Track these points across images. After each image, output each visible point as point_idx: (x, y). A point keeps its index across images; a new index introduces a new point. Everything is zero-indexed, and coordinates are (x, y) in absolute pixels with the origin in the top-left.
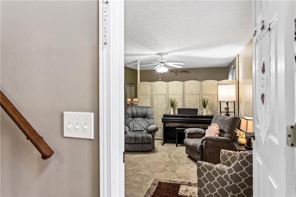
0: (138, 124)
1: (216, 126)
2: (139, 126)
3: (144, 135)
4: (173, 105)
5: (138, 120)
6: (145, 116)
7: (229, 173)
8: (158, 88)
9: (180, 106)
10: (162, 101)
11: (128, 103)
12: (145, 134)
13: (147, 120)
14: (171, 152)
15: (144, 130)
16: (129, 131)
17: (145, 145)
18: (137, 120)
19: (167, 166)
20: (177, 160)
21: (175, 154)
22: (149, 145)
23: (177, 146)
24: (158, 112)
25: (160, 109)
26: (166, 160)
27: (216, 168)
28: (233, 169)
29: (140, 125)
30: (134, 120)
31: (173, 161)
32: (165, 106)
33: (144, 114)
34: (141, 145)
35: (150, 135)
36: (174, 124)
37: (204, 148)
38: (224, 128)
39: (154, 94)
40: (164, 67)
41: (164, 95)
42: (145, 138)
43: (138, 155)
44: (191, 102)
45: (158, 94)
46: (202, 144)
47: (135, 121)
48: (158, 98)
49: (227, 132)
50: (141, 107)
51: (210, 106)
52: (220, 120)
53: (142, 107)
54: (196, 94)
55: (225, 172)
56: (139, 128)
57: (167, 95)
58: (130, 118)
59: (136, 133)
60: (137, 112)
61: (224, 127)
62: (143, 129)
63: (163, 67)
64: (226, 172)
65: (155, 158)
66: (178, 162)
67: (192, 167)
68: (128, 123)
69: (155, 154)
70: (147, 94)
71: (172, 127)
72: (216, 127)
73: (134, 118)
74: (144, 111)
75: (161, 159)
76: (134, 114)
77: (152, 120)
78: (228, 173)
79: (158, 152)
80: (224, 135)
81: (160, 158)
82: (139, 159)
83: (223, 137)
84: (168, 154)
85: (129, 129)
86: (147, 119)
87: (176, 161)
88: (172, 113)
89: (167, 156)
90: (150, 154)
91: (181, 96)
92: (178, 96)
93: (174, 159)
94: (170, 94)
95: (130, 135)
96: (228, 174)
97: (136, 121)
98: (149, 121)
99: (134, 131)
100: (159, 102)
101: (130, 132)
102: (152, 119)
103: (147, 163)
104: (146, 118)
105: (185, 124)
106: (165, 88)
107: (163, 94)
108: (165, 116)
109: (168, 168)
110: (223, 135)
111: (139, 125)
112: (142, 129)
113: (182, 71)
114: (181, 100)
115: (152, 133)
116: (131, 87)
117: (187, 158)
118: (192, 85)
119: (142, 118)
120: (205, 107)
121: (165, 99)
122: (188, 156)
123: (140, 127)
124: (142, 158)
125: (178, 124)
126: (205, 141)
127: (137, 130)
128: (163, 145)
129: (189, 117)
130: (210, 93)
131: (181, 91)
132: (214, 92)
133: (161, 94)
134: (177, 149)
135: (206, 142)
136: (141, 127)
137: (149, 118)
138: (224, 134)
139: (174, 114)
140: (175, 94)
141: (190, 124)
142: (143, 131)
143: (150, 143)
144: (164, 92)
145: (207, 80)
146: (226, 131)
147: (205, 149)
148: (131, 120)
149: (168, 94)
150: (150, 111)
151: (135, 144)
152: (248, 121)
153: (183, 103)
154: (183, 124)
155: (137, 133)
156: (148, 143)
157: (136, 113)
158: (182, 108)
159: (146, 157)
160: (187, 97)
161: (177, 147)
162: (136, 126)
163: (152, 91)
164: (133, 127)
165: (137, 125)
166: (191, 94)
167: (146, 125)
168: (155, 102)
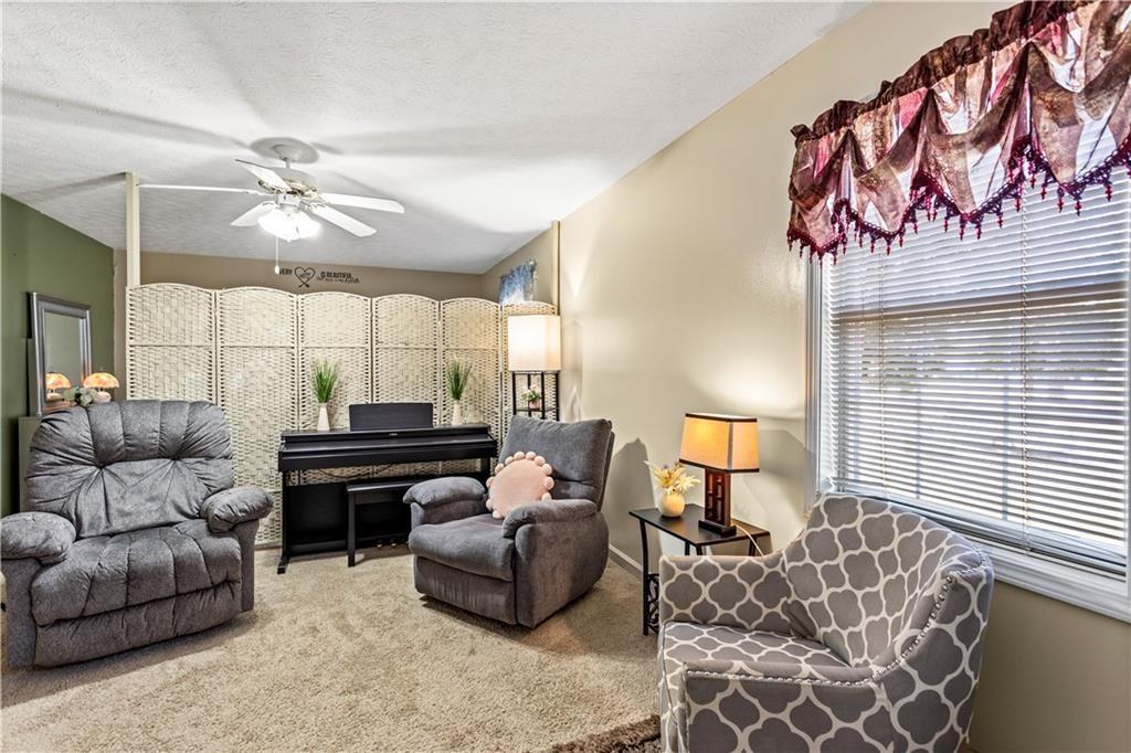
0: (140, 492)
1: (533, 459)
2: (149, 504)
3: (190, 547)
4: (325, 391)
5: (138, 472)
6: (180, 450)
7: (893, 701)
8: (252, 319)
9: (354, 393)
10: (272, 375)
11: (49, 396)
12: (193, 543)
13: (199, 466)
14: (339, 601)
15: (180, 518)
16: (78, 538)
17: (199, 603)
18: (132, 474)
19: (357, 688)
20: (388, 635)
21: (363, 607)
22: (224, 593)
23: (352, 563)
24: (249, 426)
25: (261, 412)
26: (336, 651)
27: (815, 688)
28: (914, 673)
29: (152, 499)
30: (111, 473)
31: (372, 647)
32: (285, 397)
33: (175, 439)
34: (170, 605)
35: (231, 544)
36: (327, 471)
37: (523, 557)
38: (564, 465)
39: (227, 344)
40: (302, 213)
41: (279, 351)
42: (196, 567)
43: (156, 668)
44: (401, 378)
45: (251, 344)
46: (510, 541)
47: (121, 481)
48: (251, 364)
49: (577, 479)
50: (158, 407)
51: (472, 392)
52: (543, 438)
53: (164, 403)
54: (423, 346)
55: (874, 699)
56: (150, 512)
57: (295, 351)
58: (76, 467)
59: (134, 545)
60: (135, 429)
61: (567, 461)
62: (174, 516)
63: (297, 212)
64: (878, 696)
65: (266, 657)
66: (396, 644)
67: (473, 652)
68: (69, 496)
69: (259, 636)
70: (187, 342)
71: (321, 484)
72: (533, 462)
73: (110, 463)
74: (177, 424)
75: (304, 653)
76: (114, 442)
77: (228, 464)
78: (889, 698)
79: (270, 616)
80: (570, 491)
81: (297, 649)
82: (165, 696)
83: (568, 497)
84: (332, 616)
85: (73, 530)
86: (192, 460)
87: (386, 643)
88: (323, 427)
89: (329, 628)
90: (229, 644)
91: (361, 356)
92: (345, 356)
93: (370, 635)
94: (311, 345)
95: (89, 566)
96: (887, 704)
97: (125, 478)
98: (211, 470)
99: (112, 535)
100: (253, 380)
101: (83, 545)
102: (226, 457)
103: (229, 711)
104: (190, 457)
105: (376, 468)
106: (288, 319)
107: (278, 344)
108: (290, 440)
109: (367, 703)
110: (563, 491)
111: (146, 496)
112: (165, 513)
113: (329, 274)
114: (360, 371)
115: (240, 529)
116: (75, 319)
117: (426, 610)
118: (403, 313)
119: (168, 458)
120: (457, 395)
121: (286, 369)
122: (422, 599)
123: (155, 508)
124: (183, 686)
125: (346, 469)
126: (529, 525)
127: (132, 525)
128: (281, 571)
129: (402, 436)
130: (472, 346)
131: (362, 335)
132: (486, 343)
133: (265, 343)
134: (358, 580)
135: (531, 529)
136: (162, 508)
137: (212, 458)
138: (568, 487)
139: (331, 430)
140: (335, 345)
141: (398, 463)
142: (171, 524)
143: (228, 582)
144: (282, 335)
145: (462, 299)
146: (575, 475)
147: (527, 559)
148: (86, 480)
149: (302, 345)
150: (207, 425)
151: (127, 608)
152: (734, 424)
153: (369, 382)
154: (371, 469)
155: (140, 544)
156: (216, 587)
157: (125, 435)
158: (363, 403)
159: (211, 669)
160: (384, 360)
161: (352, 568)
162: (127, 508)
163: (215, 329)
164: (103, 514)
165: (136, 499)
166: (404, 346)
167: (193, 493)
168: (234, 382)
